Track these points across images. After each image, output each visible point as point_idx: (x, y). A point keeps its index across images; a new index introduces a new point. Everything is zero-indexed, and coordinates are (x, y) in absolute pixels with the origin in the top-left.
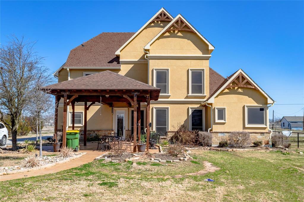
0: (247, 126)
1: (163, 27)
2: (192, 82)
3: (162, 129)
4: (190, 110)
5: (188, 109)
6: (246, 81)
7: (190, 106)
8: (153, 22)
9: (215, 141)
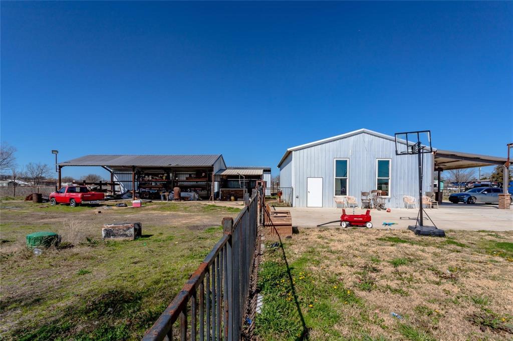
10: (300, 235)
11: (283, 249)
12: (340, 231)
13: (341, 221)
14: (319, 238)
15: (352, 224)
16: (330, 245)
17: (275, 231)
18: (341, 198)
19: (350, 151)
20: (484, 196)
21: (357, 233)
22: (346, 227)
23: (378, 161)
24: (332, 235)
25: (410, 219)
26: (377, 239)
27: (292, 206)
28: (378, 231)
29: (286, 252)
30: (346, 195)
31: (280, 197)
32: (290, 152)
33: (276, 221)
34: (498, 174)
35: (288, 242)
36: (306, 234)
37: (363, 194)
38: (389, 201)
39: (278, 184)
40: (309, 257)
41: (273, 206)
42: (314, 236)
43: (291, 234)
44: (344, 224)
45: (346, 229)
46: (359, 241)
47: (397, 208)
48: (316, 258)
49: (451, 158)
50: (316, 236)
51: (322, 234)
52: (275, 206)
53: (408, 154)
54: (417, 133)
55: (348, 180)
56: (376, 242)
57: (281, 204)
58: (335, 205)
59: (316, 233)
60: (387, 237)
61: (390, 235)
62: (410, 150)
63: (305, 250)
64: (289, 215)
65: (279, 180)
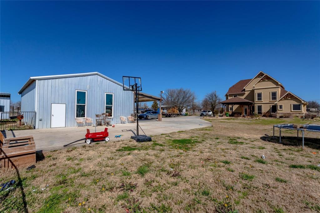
0: (292, 111)
1: (261, 77)
2: (272, 96)
3: (260, 113)
4: (271, 106)
5: (270, 105)
6: (291, 95)
7: (271, 104)
8: (257, 76)
9: (278, 116)
10: (45, 161)
11: (22, 189)
12: (87, 148)
13: (86, 139)
14: (69, 160)
15: (95, 140)
16: (82, 166)
17: (10, 164)
18: (81, 119)
19: (88, 86)
20: (151, 115)
21: (101, 147)
22: (90, 143)
23: (106, 94)
24: (80, 154)
25: (127, 131)
26: (117, 150)
27: (34, 128)
28: (114, 143)
29: (27, 193)
30: (84, 117)
31: (20, 121)
32: (34, 81)
33: (12, 152)
34: (154, 105)
35: (29, 175)
36: (54, 159)
37: (97, 116)
38: (112, 120)
39: (19, 109)
40: (60, 192)
41: (11, 130)
42: (62, 159)
43: (34, 163)
44: (89, 141)
45: (90, 145)
46: (105, 155)
47: (117, 124)
48: (71, 190)
49: (141, 96)
50: (65, 159)
51: (71, 154)
52: (14, 130)
53: (130, 90)
54: (134, 78)
55: (86, 106)
56: (117, 153)
57: (22, 127)
58: (76, 124)
59: (64, 155)
60: (122, 148)
61: (123, 145)
62: (131, 88)
63: (54, 181)
64: (32, 142)
65: (20, 105)
